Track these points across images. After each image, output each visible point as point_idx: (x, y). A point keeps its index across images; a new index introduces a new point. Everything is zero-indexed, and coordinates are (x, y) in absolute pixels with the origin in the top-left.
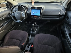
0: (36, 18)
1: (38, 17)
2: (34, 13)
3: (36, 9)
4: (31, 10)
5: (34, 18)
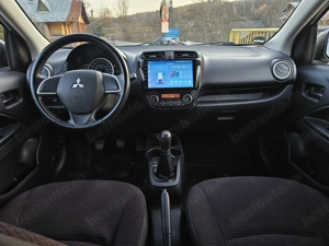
0: (171, 103)
1: (181, 97)
2: (160, 76)
3: (170, 60)
4: (145, 63)
5: (163, 103)
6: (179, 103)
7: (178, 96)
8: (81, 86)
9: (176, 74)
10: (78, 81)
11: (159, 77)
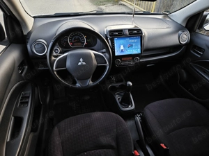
1: (133, 59)
5: (123, 63)
6: (132, 62)
7: (131, 58)
8: (84, 63)
9: (131, 46)
10: (81, 60)
11: (121, 48)
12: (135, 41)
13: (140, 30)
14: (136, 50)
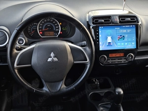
1: (125, 56)
2: (109, 40)
6: (123, 61)
7: (122, 55)
9: (122, 38)
10: (52, 55)
12: (129, 31)
13: (135, 17)
14: (130, 44)
